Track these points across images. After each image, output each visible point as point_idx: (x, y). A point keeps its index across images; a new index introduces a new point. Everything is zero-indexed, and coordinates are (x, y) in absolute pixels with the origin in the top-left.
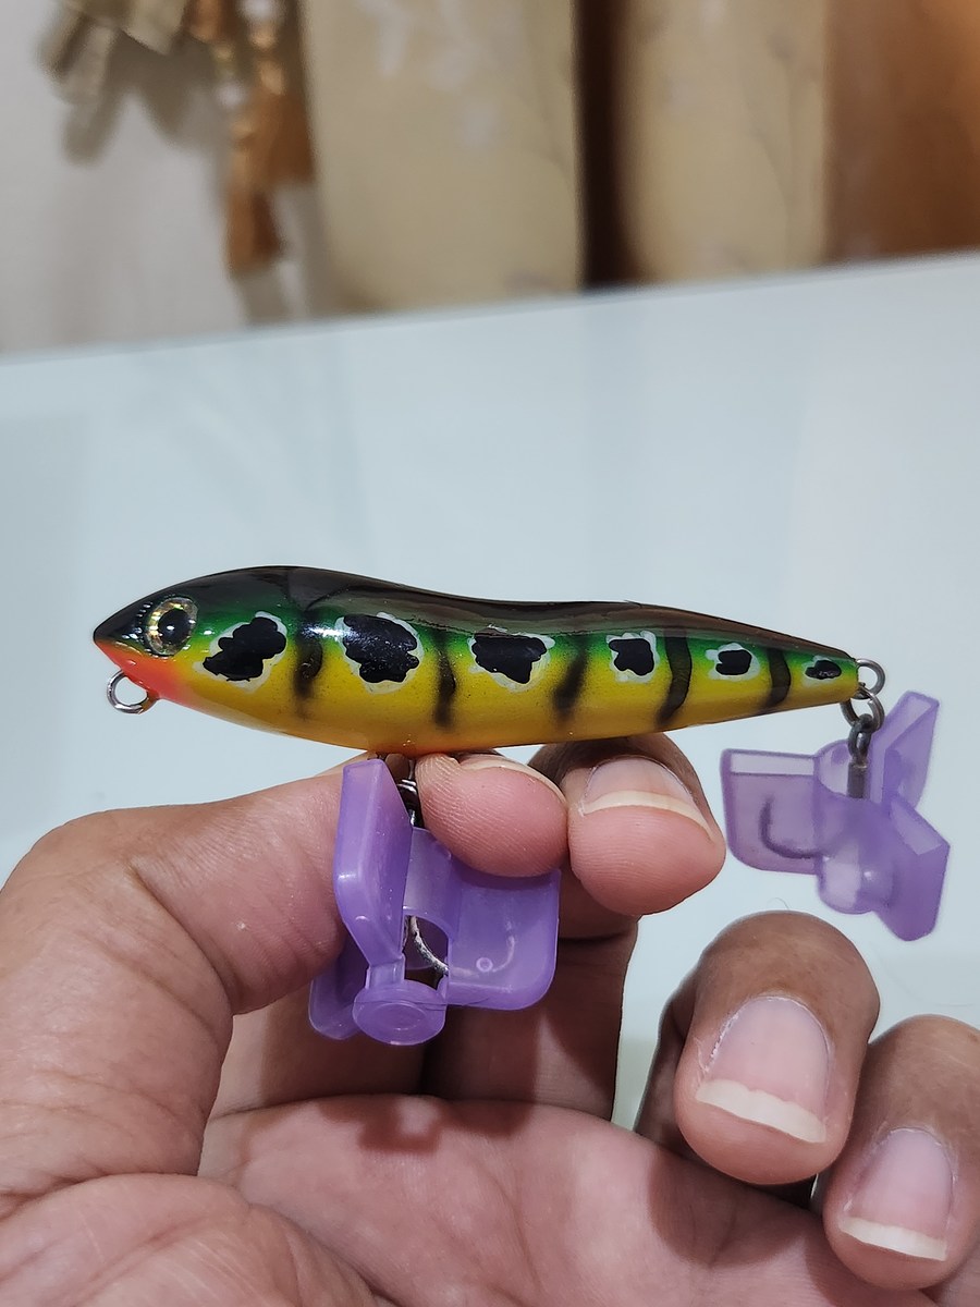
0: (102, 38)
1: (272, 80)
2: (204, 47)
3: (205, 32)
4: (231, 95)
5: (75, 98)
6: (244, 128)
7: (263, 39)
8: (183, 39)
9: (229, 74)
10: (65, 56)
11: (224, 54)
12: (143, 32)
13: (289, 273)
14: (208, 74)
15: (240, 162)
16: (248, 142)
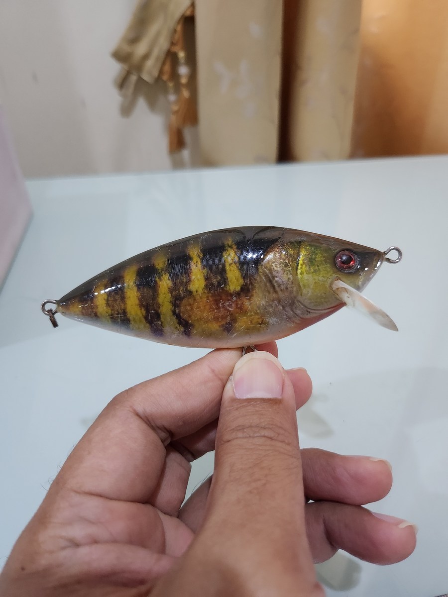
0: (134, 78)
1: (186, 94)
2: (165, 82)
3: (165, 77)
4: (172, 98)
5: (124, 96)
6: (175, 108)
7: (184, 81)
8: (158, 79)
9: (172, 91)
10: (122, 84)
11: (171, 85)
12: (146, 77)
13: (186, 154)
14: (165, 91)
15: (173, 118)
16: (176, 112)
